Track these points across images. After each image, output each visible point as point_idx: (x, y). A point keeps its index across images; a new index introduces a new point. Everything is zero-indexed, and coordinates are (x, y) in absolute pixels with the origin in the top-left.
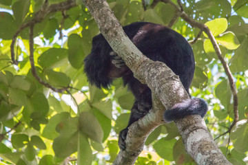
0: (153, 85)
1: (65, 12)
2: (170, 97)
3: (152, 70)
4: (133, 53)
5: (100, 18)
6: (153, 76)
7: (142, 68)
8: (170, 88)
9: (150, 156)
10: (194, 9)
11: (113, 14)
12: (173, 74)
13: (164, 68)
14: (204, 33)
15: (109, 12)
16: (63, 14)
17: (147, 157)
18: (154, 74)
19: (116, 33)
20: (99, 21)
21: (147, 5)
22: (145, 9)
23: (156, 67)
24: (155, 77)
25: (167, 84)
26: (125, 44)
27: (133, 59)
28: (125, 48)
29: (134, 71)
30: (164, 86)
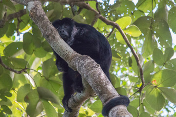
0: (83, 72)
1: (19, 18)
2: (95, 80)
3: (81, 61)
4: (67, 50)
5: (42, 28)
6: (82, 66)
7: (74, 60)
8: (94, 73)
9: (87, 113)
10: (109, 9)
11: (51, 24)
12: (95, 63)
13: (89, 60)
14: (115, 28)
15: (49, 23)
16: (18, 20)
17: (85, 113)
18: (82, 65)
19: (54, 37)
20: (42, 30)
21: (75, 12)
22: (74, 15)
23: (83, 59)
24: (84, 66)
25: (92, 71)
26: (61, 44)
27: (67, 55)
28: (61, 47)
29: (68, 63)
30: (90, 72)
